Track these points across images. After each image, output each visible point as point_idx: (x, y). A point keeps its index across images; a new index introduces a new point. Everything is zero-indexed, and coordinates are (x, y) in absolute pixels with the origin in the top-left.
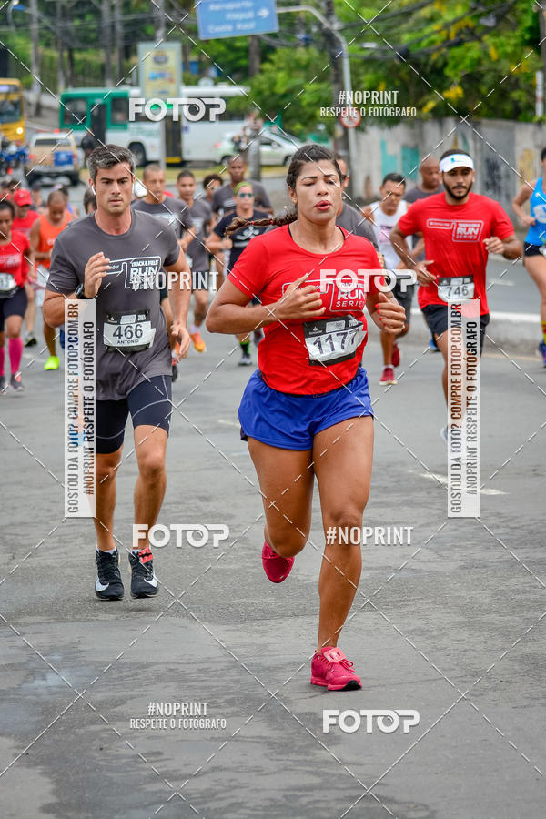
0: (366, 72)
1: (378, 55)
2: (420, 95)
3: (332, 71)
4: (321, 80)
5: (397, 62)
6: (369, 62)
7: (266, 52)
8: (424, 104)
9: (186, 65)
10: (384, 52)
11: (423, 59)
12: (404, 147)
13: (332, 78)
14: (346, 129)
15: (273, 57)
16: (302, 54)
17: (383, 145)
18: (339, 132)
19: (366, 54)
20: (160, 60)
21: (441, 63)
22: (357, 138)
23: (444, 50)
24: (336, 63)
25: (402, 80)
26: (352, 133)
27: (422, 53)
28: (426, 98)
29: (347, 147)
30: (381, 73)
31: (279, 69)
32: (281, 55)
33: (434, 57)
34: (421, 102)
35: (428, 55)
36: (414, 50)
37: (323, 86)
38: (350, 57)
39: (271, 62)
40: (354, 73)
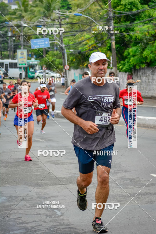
0: (71, 56)
1: (73, 53)
2: (83, 62)
3: (63, 56)
4: (60, 58)
5: (78, 54)
6: (71, 54)
7: (47, 52)
8: (84, 64)
9: (28, 55)
10: (75, 52)
11: (84, 54)
12: (80, 74)
13: (63, 58)
14: (66, 70)
15: (49, 53)
16: (55, 52)
17: (75, 74)
18: (64, 71)
19: (70, 52)
20: (22, 54)
21: (88, 55)
22: (68, 72)
23: (89, 51)
24: (63, 54)
25: (79, 58)
26: (67, 71)
27: (84, 52)
28: (85, 63)
29: (66, 74)
30: (74, 57)
31: (50, 56)
32: (51, 52)
33: (87, 53)
34: (83, 64)
35: (85, 53)
36: (82, 51)
37: (61, 60)
38: (67, 53)
39: (48, 54)
40: (68, 57)
